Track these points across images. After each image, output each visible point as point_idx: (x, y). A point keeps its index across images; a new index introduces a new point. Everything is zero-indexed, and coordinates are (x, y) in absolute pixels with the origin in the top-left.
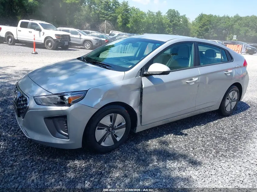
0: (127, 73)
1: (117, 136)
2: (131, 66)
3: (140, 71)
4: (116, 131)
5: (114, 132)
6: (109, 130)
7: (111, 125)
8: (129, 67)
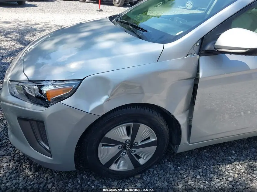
0: (168, 46)
1: (139, 158)
2: (182, 32)
3: (198, 44)
4: (137, 150)
5: (135, 151)
6: (125, 148)
7: (129, 140)
8: (177, 34)
